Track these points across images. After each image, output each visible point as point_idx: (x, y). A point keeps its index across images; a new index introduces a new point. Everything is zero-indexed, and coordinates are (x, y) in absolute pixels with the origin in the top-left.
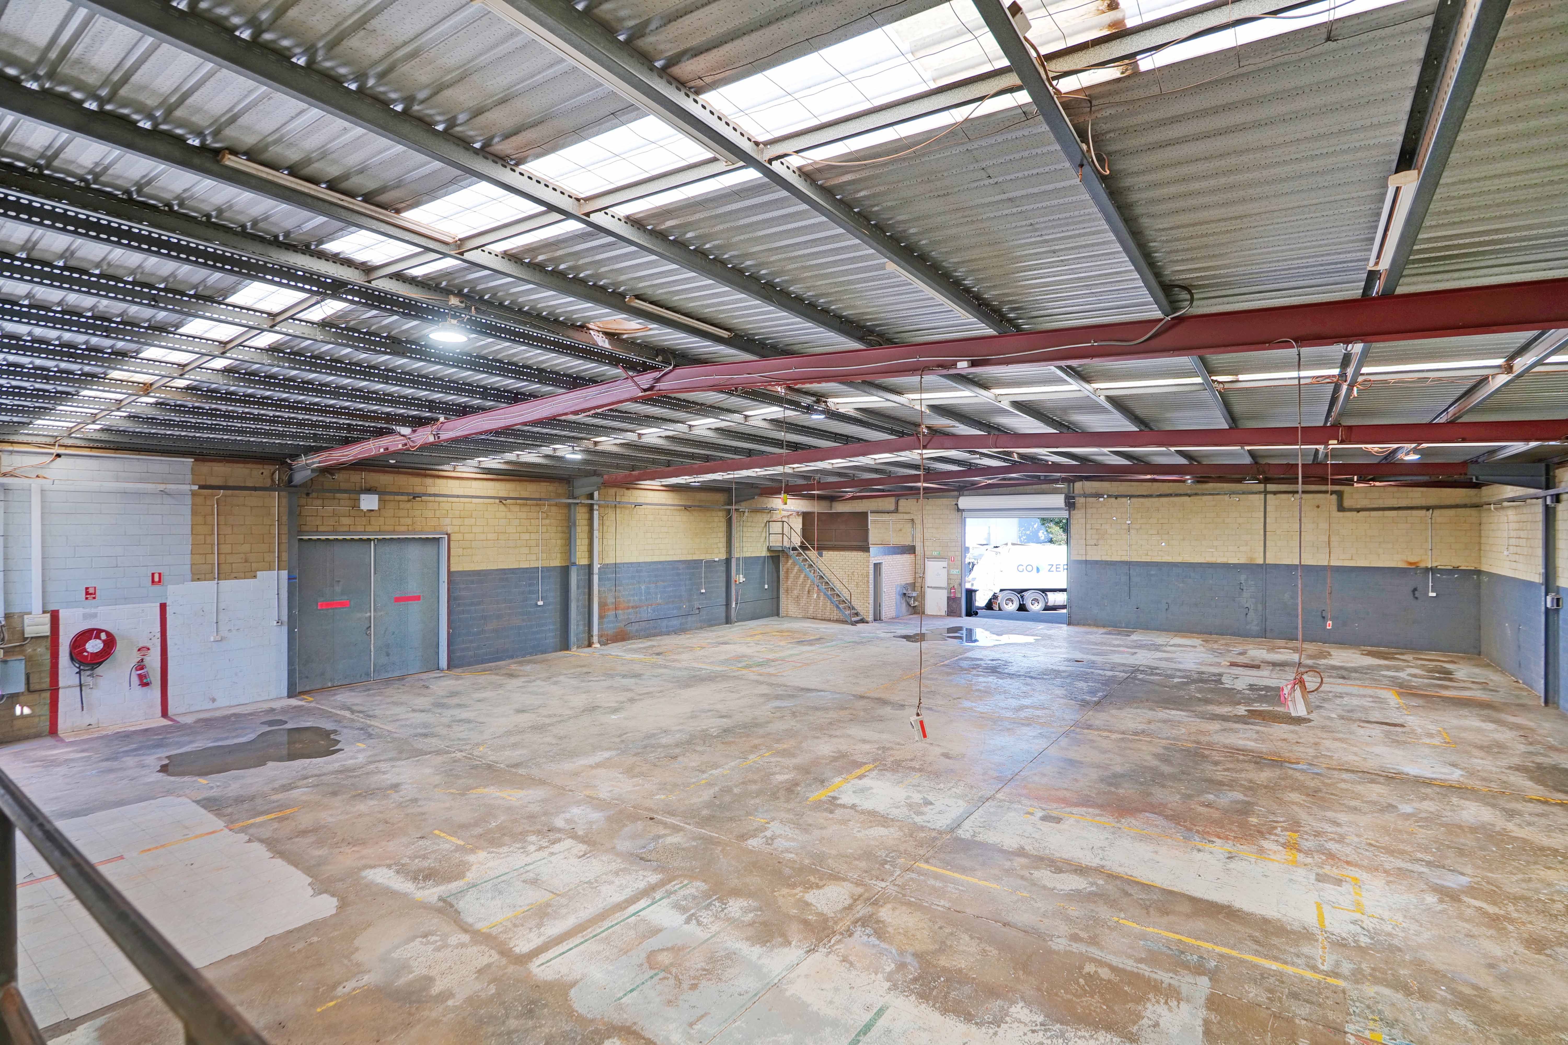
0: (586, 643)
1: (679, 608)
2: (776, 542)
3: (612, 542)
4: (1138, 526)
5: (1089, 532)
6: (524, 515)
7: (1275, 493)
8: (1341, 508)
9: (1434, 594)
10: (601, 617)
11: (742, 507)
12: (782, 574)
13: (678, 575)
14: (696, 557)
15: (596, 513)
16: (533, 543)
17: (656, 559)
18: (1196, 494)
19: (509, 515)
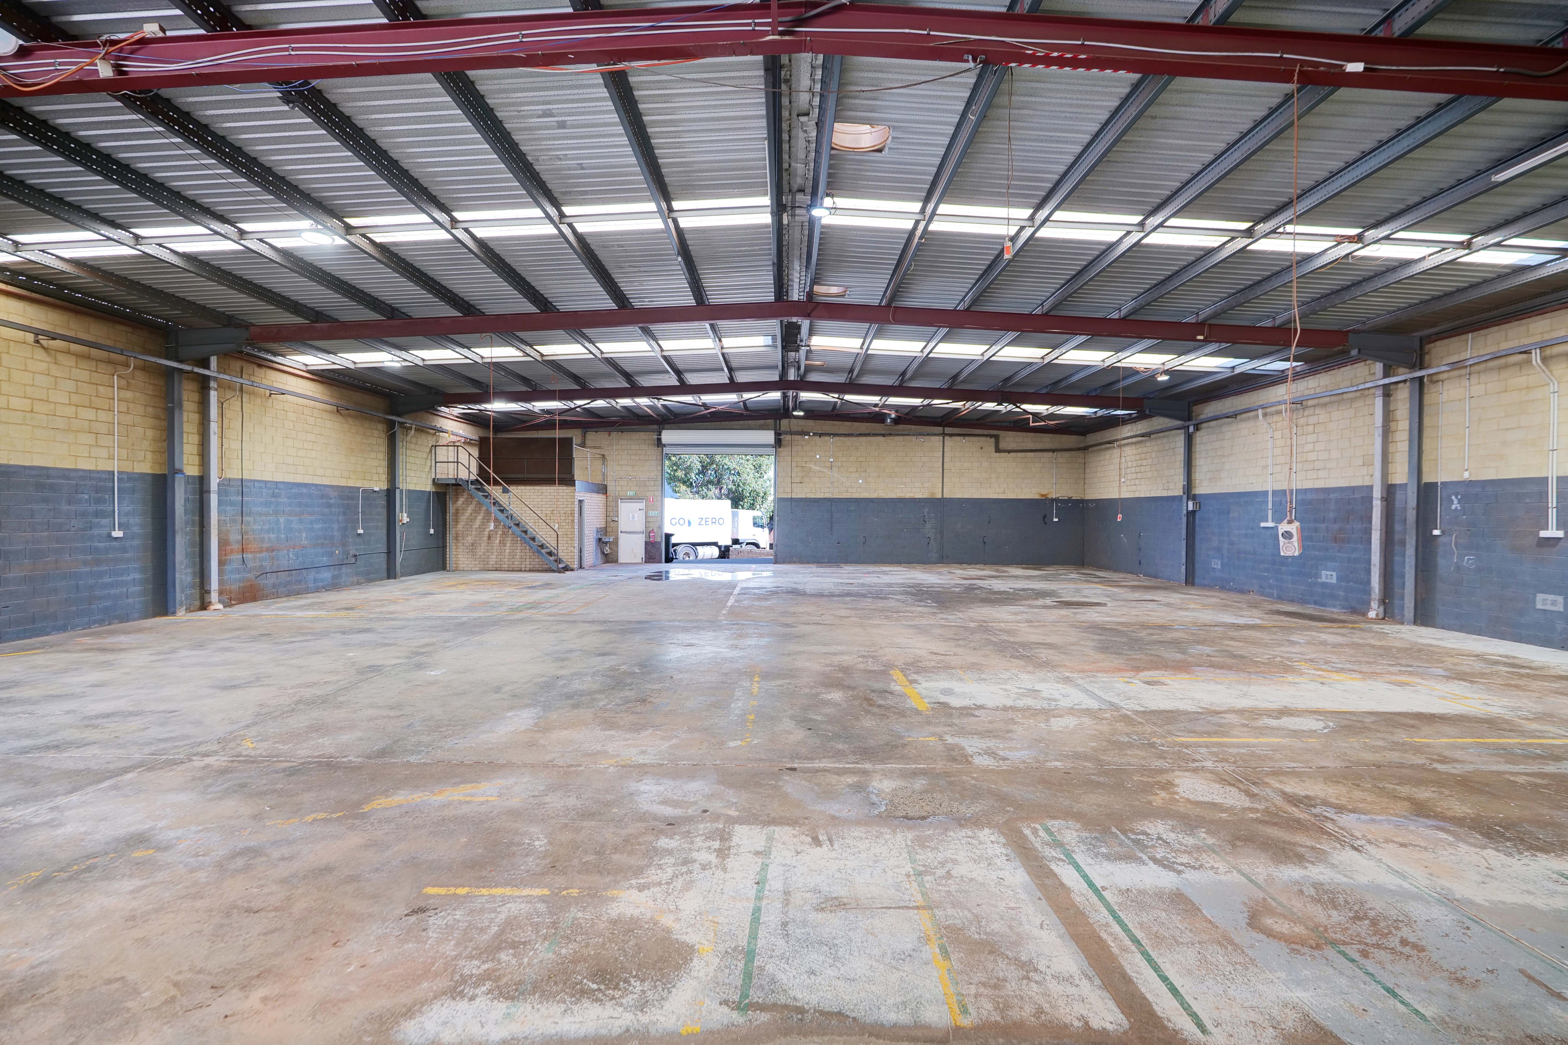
0: (197, 603)
1: (331, 554)
2: (447, 473)
3: (236, 445)
4: (839, 464)
5: (795, 469)
6: (84, 375)
7: (951, 435)
8: (998, 450)
9: (1057, 520)
10: (221, 563)
11: (407, 421)
12: (450, 517)
13: (329, 506)
14: (351, 483)
15: (213, 395)
16: (103, 428)
17: (299, 479)
18: (890, 435)
19: (55, 370)
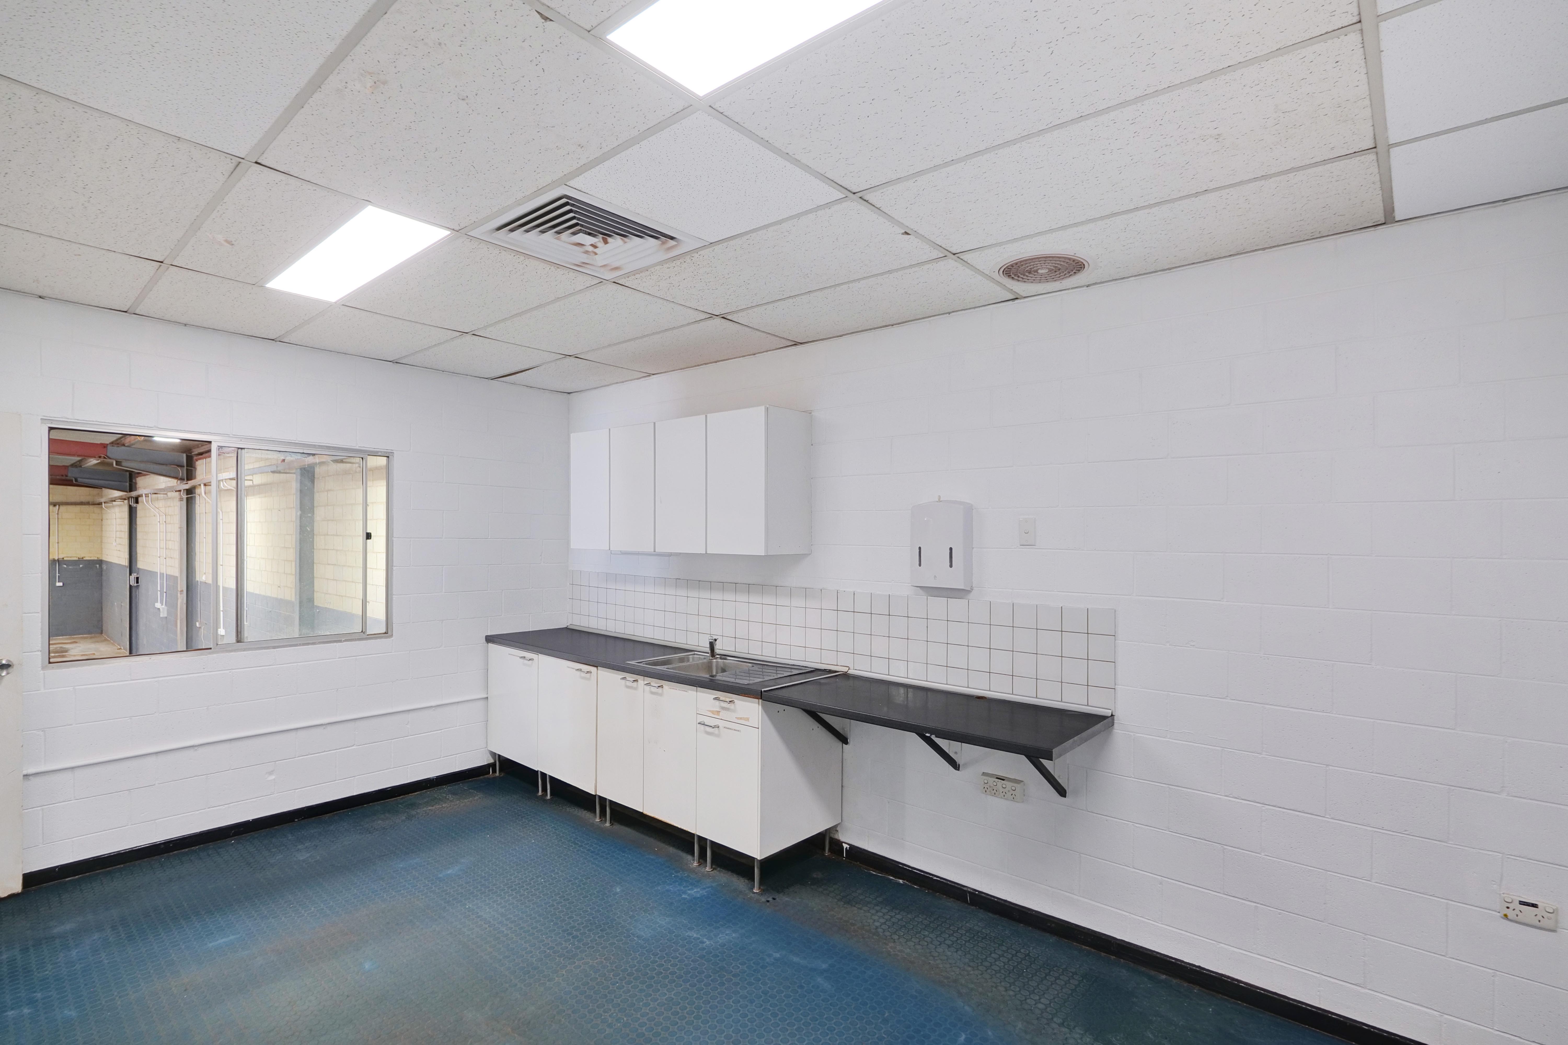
9: (61, 584)
